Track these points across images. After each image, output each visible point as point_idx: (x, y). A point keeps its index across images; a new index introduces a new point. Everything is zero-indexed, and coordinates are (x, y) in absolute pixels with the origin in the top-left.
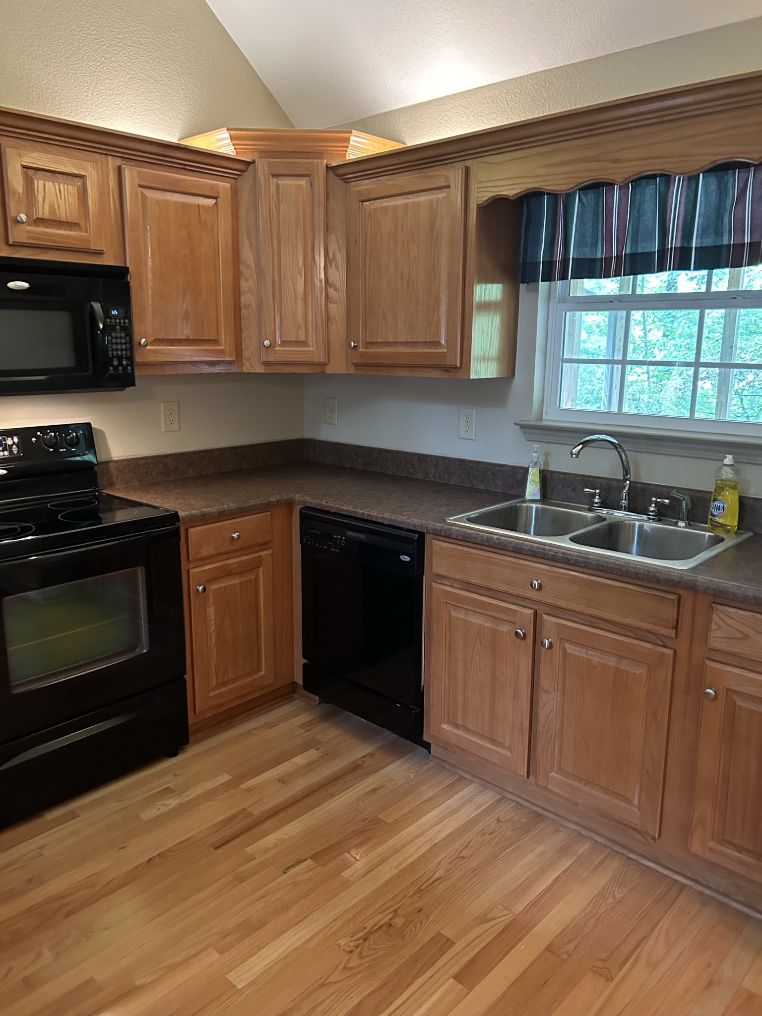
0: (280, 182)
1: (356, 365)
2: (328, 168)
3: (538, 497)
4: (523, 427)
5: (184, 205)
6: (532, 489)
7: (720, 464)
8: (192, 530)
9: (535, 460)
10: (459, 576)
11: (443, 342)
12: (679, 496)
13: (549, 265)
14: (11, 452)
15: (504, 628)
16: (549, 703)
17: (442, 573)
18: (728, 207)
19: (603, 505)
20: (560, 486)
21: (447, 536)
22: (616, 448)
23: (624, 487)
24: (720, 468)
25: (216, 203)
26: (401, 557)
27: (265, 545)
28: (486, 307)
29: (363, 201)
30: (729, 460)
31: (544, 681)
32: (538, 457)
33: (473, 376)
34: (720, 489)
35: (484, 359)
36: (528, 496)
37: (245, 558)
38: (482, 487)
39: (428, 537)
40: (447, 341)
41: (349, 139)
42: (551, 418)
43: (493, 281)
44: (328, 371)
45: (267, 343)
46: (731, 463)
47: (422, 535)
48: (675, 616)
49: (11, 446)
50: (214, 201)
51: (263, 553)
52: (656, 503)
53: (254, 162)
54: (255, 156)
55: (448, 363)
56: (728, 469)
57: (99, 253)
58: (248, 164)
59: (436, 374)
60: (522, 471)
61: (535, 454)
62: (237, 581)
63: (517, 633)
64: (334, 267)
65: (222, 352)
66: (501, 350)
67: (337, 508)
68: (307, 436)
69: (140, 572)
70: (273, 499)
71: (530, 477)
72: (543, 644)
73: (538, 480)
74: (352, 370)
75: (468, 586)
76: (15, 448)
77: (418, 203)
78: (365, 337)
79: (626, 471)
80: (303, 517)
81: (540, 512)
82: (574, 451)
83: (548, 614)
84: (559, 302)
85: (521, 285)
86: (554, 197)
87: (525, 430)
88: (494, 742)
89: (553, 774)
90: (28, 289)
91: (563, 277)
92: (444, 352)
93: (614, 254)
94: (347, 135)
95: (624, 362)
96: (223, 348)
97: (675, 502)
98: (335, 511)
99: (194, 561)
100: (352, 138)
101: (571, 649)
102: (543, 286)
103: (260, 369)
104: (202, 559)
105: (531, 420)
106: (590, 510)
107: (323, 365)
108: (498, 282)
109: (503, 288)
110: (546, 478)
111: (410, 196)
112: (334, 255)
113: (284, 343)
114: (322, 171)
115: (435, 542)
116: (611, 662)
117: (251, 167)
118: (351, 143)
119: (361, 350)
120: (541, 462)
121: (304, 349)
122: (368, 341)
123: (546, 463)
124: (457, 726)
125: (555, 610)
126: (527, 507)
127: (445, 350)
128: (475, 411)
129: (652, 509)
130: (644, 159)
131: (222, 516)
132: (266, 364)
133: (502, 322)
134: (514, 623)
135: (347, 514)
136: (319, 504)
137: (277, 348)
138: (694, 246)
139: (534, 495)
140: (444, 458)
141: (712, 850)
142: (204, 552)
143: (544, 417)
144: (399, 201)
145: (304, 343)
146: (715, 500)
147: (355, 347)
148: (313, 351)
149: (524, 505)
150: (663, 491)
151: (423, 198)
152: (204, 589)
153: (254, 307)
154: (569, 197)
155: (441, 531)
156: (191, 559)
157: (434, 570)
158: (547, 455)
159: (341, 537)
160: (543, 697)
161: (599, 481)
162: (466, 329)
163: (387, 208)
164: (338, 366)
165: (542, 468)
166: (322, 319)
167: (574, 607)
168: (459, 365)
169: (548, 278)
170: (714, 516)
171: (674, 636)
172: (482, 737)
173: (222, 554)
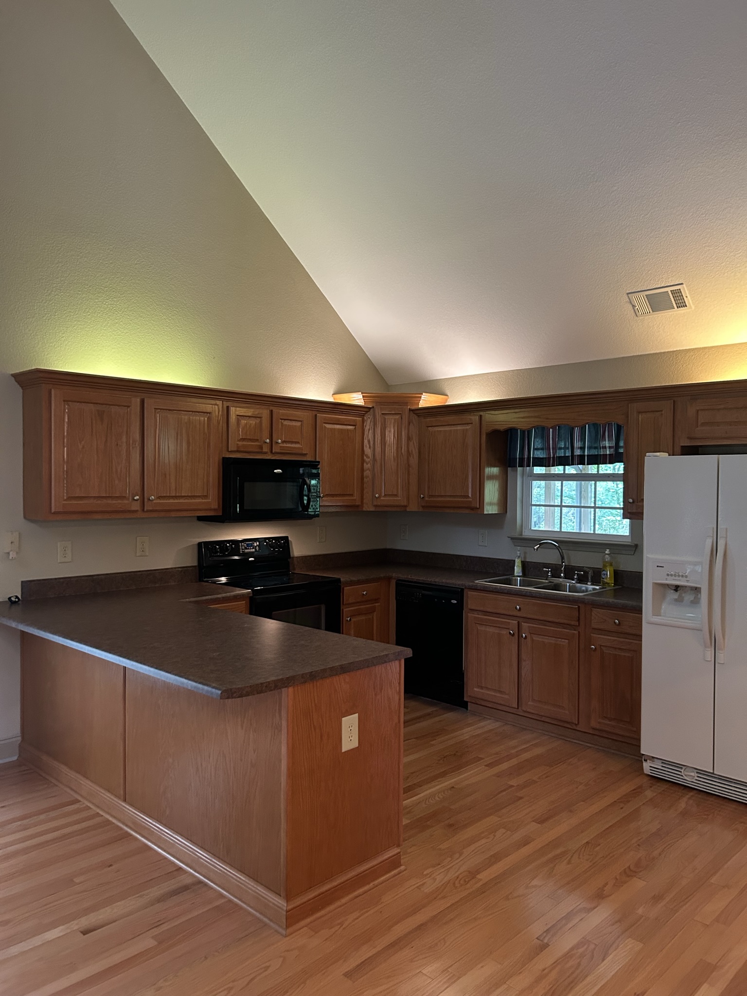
0: (386, 417)
1: (423, 507)
2: (410, 410)
3: (521, 574)
4: (512, 539)
5: (342, 430)
6: (518, 570)
7: (604, 554)
8: (345, 588)
9: (518, 555)
10: (482, 609)
11: (470, 496)
12: (587, 570)
13: (522, 459)
14: (256, 549)
15: (504, 632)
16: (526, 667)
17: (473, 608)
18: (599, 438)
19: (553, 576)
20: (532, 569)
21: (475, 589)
22: (557, 548)
23: (562, 567)
24: (605, 556)
25: (355, 428)
26: (452, 601)
27: (376, 600)
28: (491, 477)
29: (428, 427)
30: (607, 552)
31: (524, 656)
32: (520, 554)
33: (486, 512)
34: (605, 566)
35: (491, 504)
36: (516, 574)
37: (368, 606)
38: (492, 571)
39: (465, 591)
40: (472, 495)
41: (421, 397)
42: (526, 534)
43: (495, 466)
44: (408, 510)
45: (377, 495)
46: (608, 553)
47: (462, 590)
48: (578, 615)
49: (256, 547)
50: (353, 427)
51: (377, 604)
52: (577, 574)
53: (373, 407)
54: (374, 405)
55: (473, 506)
56: (607, 556)
57: (305, 455)
58: (370, 408)
59: (467, 511)
60: (512, 562)
61: (518, 552)
62: (364, 618)
63: (510, 633)
64: (412, 457)
65: (355, 500)
66: (499, 500)
67: (417, 579)
68: (388, 547)
69: (323, 607)
70: (382, 576)
71: (516, 564)
72: (522, 636)
73: (521, 565)
74: (421, 509)
75: (486, 613)
76: (257, 548)
77: (457, 430)
78: (429, 492)
79: (563, 558)
80: (397, 584)
81: (522, 581)
82: (535, 548)
83: (524, 622)
84: (528, 476)
85: (509, 468)
86: (523, 432)
87: (514, 540)
88: (500, 692)
89: (529, 703)
90: (281, 473)
91: (529, 466)
92: (470, 501)
93: (552, 456)
94: (420, 395)
95: (561, 506)
96: (355, 498)
97: (586, 573)
98: (415, 580)
99: (346, 604)
100: (422, 396)
101: (535, 638)
102: (519, 469)
103: (372, 509)
104: (348, 604)
105: (516, 535)
106: (546, 580)
107: (405, 506)
108: (497, 467)
109: (499, 470)
110: (524, 565)
111: (452, 426)
112: (412, 451)
113: (385, 495)
114: (407, 412)
115: (469, 593)
116: (552, 640)
117: (372, 410)
118: (422, 398)
119: (426, 499)
120: (522, 556)
121: (396, 499)
122: (430, 494)
123: (525, 557)
124: (482, 688)
125: (528, 619)
126: (515, 579)
127: (471, 500)
128: (487, 531)
129: (575, 577)
130: (560, 419)
131: (359, 582)
132: (376, 506)
133: (499, 486)
134: (509, 629)
135: (422, 582)
136: (407, 578)
137: (382, 498)
138: (586, 454)
139: (519, 573)
140: (470, 557)
141: (599, 723)
142: (351, 601)
143: (523, 534)
144: (447, 428)
145: (396, 495)
146: (604, 570)
147: (423, 497)
148: (400, 500)
149: (514, 578)
150: (580, 569)
151: (459, 428)
152: (350, 619)
153: (370, 477)
154: (529, 432)
155: (472, 586)
156: (344, 603)
157: (469, 607)
158: (525, 553)
159: (419, 594)
160: (523, 664)
161: (551, 565)
162: (482, 489)
163: (441, 431)
164: (413, 507)
165: (523, 560)
166: (406, 484)
167: (535, 617)
168: (478, 507)
169: (521, 465)
170: (603, 578)
171: (578, 625)
172: (495, 690)
173: (358, 602)
